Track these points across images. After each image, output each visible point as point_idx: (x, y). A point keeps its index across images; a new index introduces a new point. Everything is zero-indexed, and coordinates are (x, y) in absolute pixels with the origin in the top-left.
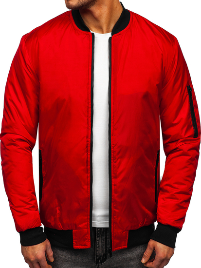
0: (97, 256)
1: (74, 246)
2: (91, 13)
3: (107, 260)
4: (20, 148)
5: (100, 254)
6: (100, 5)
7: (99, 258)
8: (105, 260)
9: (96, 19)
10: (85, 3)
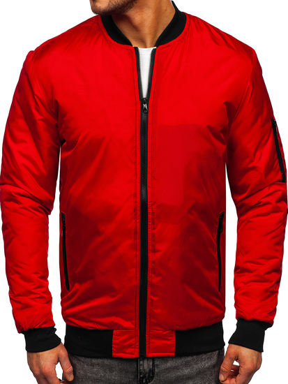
0: (141, 373)
1: (113, 354)
2: (128, 20)
3: (154, 379)
4: (23, 208)
5: (144, 370)
6: (141, 8)
7: (144, 377)
8: (152, 378)
9: (136, 28)
10: (119, 5)
